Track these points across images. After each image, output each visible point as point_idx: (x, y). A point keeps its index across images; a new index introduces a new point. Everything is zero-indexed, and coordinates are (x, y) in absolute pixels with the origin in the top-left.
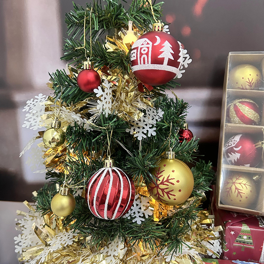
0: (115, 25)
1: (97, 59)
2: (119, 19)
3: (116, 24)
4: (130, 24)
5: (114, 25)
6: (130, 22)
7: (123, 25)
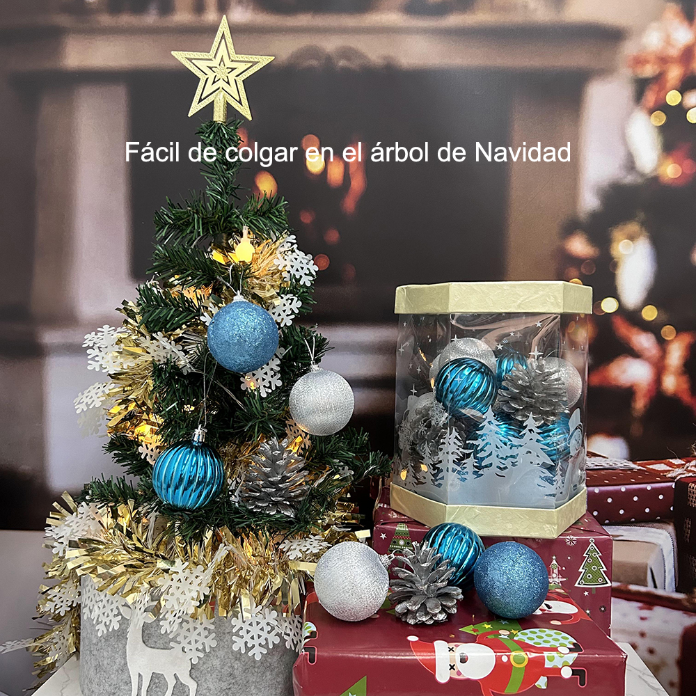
0: (224, 229)
1: (198, 273)
2: (230, 222)
3: (226, 228)
4: (245, 230)
5: (222, 229)
6: (244, 227)
7: (235, 230)
